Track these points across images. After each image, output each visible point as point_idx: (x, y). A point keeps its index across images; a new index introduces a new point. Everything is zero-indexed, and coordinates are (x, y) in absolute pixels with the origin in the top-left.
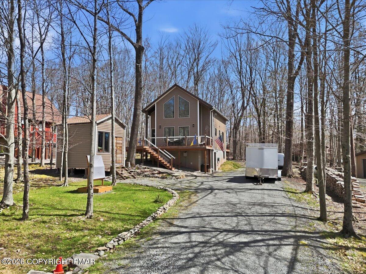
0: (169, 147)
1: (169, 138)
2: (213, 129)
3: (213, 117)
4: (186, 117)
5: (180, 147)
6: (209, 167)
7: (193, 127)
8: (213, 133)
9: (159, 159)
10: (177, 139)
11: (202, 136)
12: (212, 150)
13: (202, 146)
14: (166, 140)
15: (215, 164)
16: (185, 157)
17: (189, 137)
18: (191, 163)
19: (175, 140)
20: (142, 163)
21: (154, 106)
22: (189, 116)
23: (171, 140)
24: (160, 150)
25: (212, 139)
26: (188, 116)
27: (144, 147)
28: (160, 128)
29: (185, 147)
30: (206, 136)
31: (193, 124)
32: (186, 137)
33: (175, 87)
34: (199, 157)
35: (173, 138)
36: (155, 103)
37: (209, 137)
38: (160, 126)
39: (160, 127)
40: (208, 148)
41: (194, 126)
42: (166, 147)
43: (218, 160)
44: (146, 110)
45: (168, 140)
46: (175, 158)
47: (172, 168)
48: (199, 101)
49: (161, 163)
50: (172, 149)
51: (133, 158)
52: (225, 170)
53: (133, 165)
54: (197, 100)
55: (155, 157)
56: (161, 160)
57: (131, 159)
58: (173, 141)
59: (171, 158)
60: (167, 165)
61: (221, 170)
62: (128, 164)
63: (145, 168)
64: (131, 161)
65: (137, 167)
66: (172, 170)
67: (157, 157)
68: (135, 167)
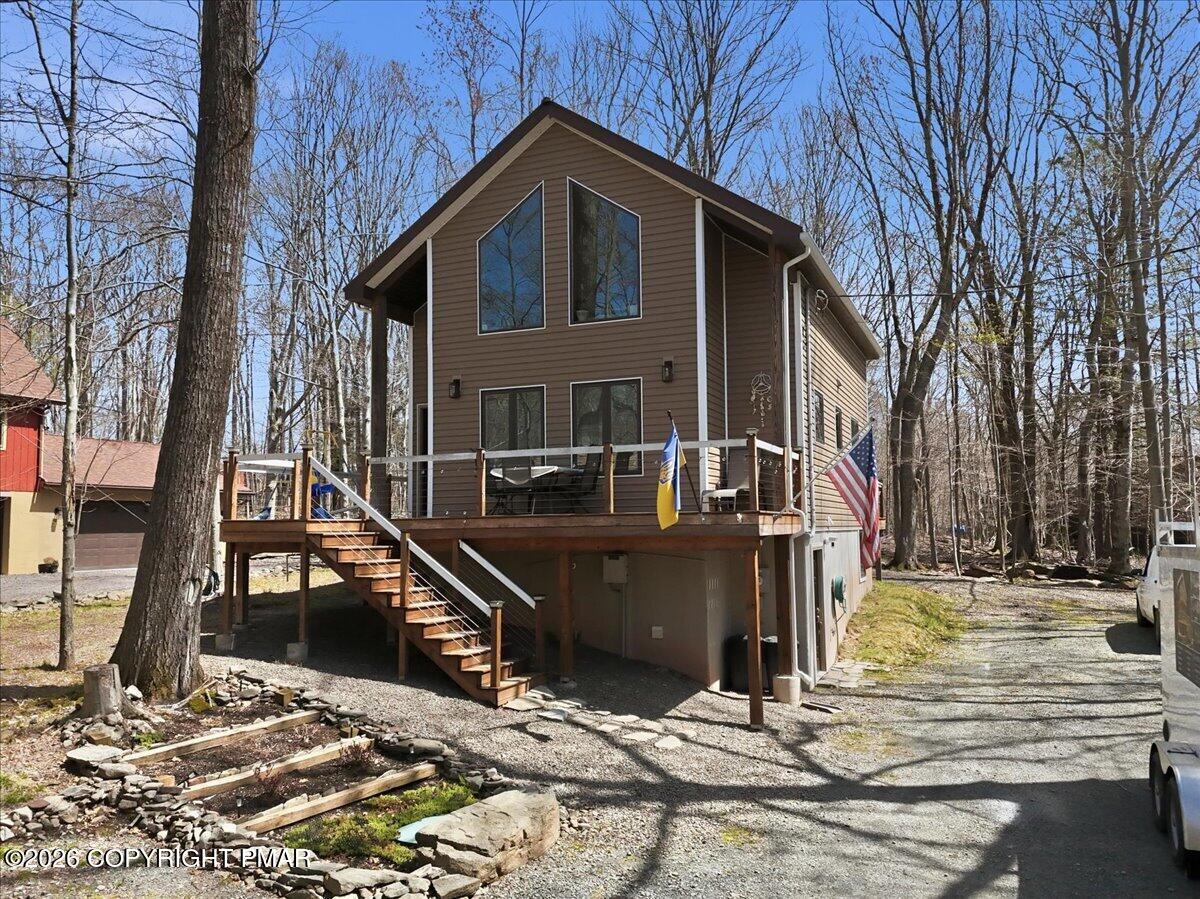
0: (492, 524)
1: (501, 461)
2: (802, 394)
3: (800, 318)
5: (570, 525)
6: (778, 659)
7: (669, 380)
8: (802, 423)
9: (412, 618)
10: (554, 469)
11: (728, 443)
12: (803, 539)
13: (727, 519)
15: (820, 627)
16: (616, 589)
17: (643, 447)
18: (657, 632)
19: (539, 471)
20: (296, 640)
21: (418, 263)
22: (640, 313)
23: (514, 475)
24: (414, 547)
25: (796, 463)
26: (633, 309)
27: (312, 528)
28: (457, 395)
29: (601, 521)
30: (759, 444)
31: (669, 364)
32: (609, 450)
33: (547, 123)
34: (713, 584)
35: (530, 462)
36: (426, 236)
37: (778, 450)
38: (457, 382)
39: (453, 391)
40: (768, 527)
41: (674, 374)
42: (474, 524)
43: (838, 593)
44: (371, 283)
45: (496, 472)
46: (532, 604)
47: (497, 691)
48: (704, 202)
49: (419, 645)
50: (516, 535)
51: (166, 623)
52: (881, 662)
53: (166, 682)
54: (695, 199)
55: (384, 602)
56: (423, 625)
57: (148, 634)
58: (526, 481)
59: (494, 609)
60: (463, 666)
61: (854, 659)
62: (98, 689)
63: (272, 697)
64: (149, 647)
65: (206, 697)
66: (497, 701)
67: (396, 602)
68: (188, 699)
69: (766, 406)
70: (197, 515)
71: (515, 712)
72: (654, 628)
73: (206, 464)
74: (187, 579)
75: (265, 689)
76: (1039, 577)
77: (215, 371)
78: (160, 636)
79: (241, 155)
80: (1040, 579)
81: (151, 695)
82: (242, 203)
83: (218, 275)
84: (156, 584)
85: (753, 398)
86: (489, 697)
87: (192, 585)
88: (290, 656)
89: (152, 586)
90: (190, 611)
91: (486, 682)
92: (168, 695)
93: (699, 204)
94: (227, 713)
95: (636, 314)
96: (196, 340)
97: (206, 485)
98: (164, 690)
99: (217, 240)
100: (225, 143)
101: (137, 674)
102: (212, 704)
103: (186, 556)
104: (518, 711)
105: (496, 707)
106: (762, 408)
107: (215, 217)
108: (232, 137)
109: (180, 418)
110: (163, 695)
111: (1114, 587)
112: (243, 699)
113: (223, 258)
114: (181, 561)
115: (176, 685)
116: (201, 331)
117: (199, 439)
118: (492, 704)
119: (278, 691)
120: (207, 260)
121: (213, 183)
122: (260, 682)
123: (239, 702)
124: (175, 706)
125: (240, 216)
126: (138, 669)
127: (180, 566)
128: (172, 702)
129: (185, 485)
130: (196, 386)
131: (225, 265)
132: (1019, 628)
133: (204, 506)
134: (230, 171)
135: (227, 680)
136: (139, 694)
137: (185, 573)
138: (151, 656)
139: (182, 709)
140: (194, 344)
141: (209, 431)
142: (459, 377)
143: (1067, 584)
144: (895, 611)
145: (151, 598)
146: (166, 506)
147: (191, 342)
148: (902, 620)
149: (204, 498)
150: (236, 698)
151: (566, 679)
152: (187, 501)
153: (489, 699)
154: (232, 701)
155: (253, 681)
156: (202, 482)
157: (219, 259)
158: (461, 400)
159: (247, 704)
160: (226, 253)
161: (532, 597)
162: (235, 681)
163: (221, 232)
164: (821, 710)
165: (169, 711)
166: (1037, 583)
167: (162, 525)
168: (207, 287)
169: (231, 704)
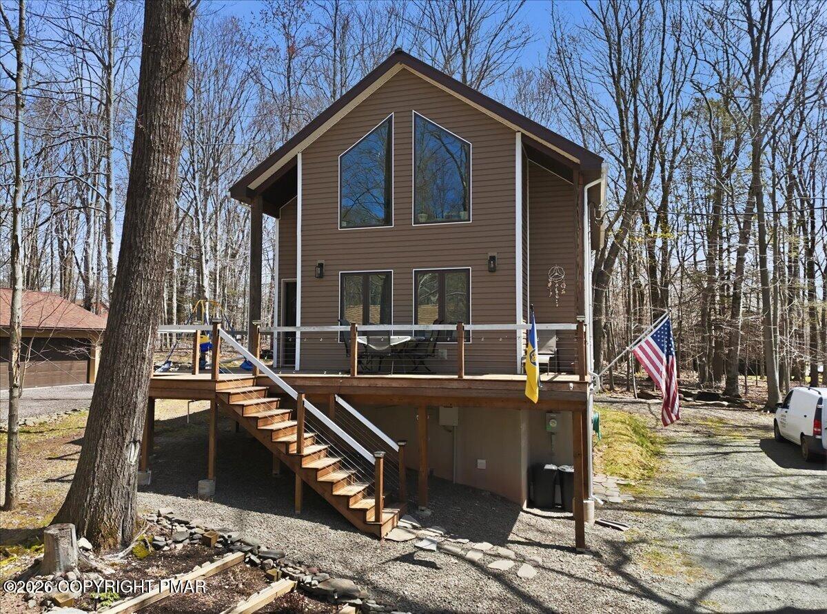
0: (363, 383)
1: (364, 333)
4: (449, 219)
7: (492, 270)
9: (306, 463)
10: (409, 338)
13: (561, 387)
14: (347, 338)
16: (450, 430)
18: (482, 464)
19: (396, 340)
20: (205, 477)
21: (291, 168)
22: (470, 218)
23: (377, 343)
24: (309, 406)
26: (464, 215)
27: (220, 387)
28: (321, 276)
29: (455, 384)
31: (493, 258)
32: (460, 328)
33: (397, 68)
35: (388, 333)
36: (297, 151)
38: (321, 266)
39: (319, 272)
41: (497, 266)
42: (349, 383)
43: (596, 426)
44: (253, 185)
45: (361, 340)
46: (396, 447)
47: (381, 525)
48: (523, 136)
49: (313, 486)
50: (383, 393)
51: (112, 481)
52: (626, 477)
53: (112, 534)
54: (514, 133)
55: (284, 450)
56: (317, 470)
57: (96, 492)
58: (386, 347)
59: (378, 459)
60: (351, 503)
61: (604, 473)
62: (58, 549)
63: (200, 539)
64: (97, 503)
65: (146, 543)
66: (381, 534)
67: (293, 449)
68: (131, 547)
69: (560, 290)
70: (138, 386)
71: (395, 543)
72: (479, 461)
73: (146, 343)
74: (130, 442)
75: (193, 531)
76: (687, 399)
77: (156, 263)
78: (107, 494)
79: (179, 81)
80: (688, 401)
81: (100, 546)
82: (179, 121)
83: (159, 182)
84: (103, 447)
85: (550, 285)
86: (374, 530)
87: (133, 446)
88: (201, 491)
89: (99, 448)
90: (132, 468)
91: (371, 517)
92: (115, 546)
93: (518, 136)
94: (166, 557)
95: (467, 218)
96: (140, 237)
97: (147, 361)
98: (111, 541)
99: (159, 152)
100: (166, 69)
101: (86, 526)
102: (151, 549)
103: (129, 422)
104: (398, 542)
105: (379, 538)
106: (557, 292)
107: (157, 132)
108: (172, 64)
109: (125, 303)
110: (110, 545)
111: (737, 407)
112: (176, 542)
113: (164, 168)
114: (125, 427)
115: (120, 535)
116: (144, 229)
117: (141, 321)
118: (377, 536)
119: (206, 534)
120: (151, 169)
121: (155, 102)
122: (186, 523)
123: (173, 546)
124: (121, 554)
125: (178, 132)
126: (87, 522)
127: (124, 431)
128: (117, 551)
129: (129, 360)
130: (140, 275)
131: (165, 174)
132: (699, 444)
133: (144, 378)
134: (170, 94)
135: (158, 521)
136: (89, 545)
137: (128, 437)
138: (98, 510)
139: (126, 557)
140: (137, 239)
141: (150, 315)
142: (323, 262)
143: (707, 405)
144: (621, 434)
145: (98, 459)
146: (112, 380)
147: (135, 239)
148: (628, 441)
149: (144, 372)
150: (170, 542)
151: (423, 508)
152: (131, 375)
153: (374, 532)
154: (167, 545)
155: (180, 522)
156: (144, 358)
157: (160, 168)
158: (324, 279)
159: (180, 546)
160: (166, 164)
161: (397, 443)
162: (165, 522)
163: (163, 145)
164: (613, 527)
165: (117, 560)
166: (687, 403)
167: (109, 396)
168: (150, 191)
169: (166, 548)
